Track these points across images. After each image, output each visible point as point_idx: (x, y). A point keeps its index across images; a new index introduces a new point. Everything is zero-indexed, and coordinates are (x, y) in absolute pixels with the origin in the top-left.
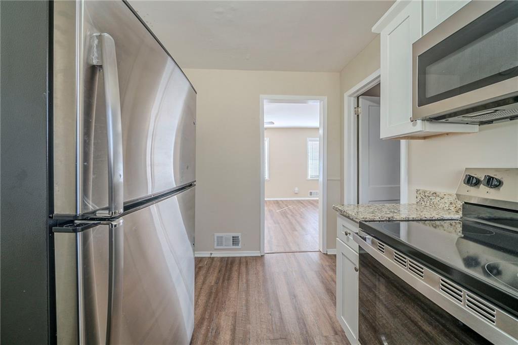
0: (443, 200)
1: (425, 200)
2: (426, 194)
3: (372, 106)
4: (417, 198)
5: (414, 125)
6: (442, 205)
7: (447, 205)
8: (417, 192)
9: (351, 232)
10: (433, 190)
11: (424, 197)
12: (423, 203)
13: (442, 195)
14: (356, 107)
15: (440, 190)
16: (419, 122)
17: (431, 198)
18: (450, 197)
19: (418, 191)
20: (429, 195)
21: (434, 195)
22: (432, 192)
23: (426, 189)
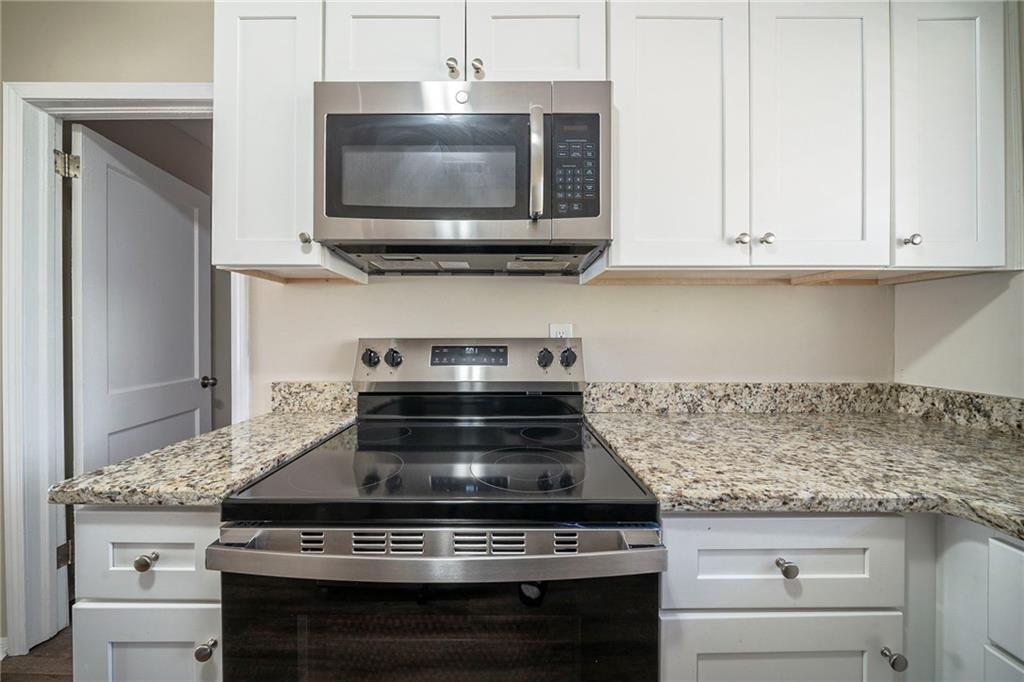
0: (322, 396)
1: (291, 401)
2: (293, 390)
3: (114, 168)
4: (273, 400)
5: (306, 251)
6: (320, 405)
7: (328, 403)
8: (273, 388)
9: (157, 551)
10: (306, 380)
11: (287, 396)
12: (287, 409)
13: (320, 388)
14: (60, 148)
15: (318, 379)
16: (316, 246)
17: (301, 395)
18: (333, 388)
19: (275, 385)
20: (298, 391)
21: (307, 388)
22: (304, 384)
23: (291, 380)
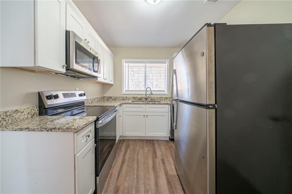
0: (23, 114)
2: (8, 114)
6: (22, 117)
7: (26, 116)
13: (22, 111)
15: (20, 107)
17: (13, 115)
18: (27, 110)
21: (16, 112)
22: (14, 111)
